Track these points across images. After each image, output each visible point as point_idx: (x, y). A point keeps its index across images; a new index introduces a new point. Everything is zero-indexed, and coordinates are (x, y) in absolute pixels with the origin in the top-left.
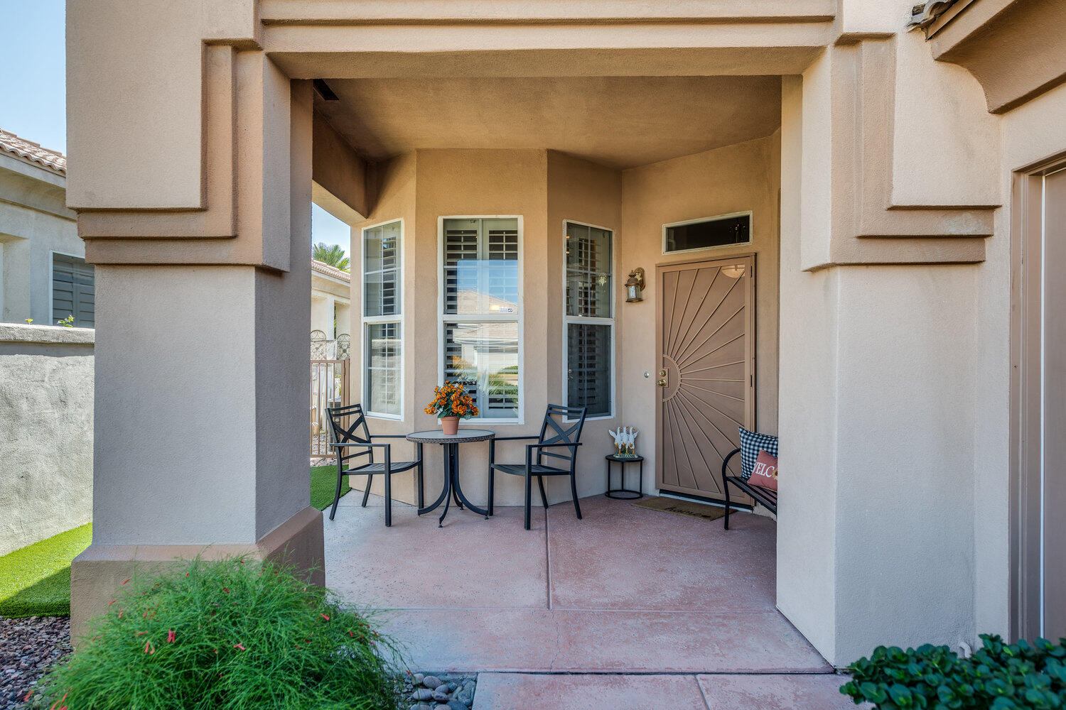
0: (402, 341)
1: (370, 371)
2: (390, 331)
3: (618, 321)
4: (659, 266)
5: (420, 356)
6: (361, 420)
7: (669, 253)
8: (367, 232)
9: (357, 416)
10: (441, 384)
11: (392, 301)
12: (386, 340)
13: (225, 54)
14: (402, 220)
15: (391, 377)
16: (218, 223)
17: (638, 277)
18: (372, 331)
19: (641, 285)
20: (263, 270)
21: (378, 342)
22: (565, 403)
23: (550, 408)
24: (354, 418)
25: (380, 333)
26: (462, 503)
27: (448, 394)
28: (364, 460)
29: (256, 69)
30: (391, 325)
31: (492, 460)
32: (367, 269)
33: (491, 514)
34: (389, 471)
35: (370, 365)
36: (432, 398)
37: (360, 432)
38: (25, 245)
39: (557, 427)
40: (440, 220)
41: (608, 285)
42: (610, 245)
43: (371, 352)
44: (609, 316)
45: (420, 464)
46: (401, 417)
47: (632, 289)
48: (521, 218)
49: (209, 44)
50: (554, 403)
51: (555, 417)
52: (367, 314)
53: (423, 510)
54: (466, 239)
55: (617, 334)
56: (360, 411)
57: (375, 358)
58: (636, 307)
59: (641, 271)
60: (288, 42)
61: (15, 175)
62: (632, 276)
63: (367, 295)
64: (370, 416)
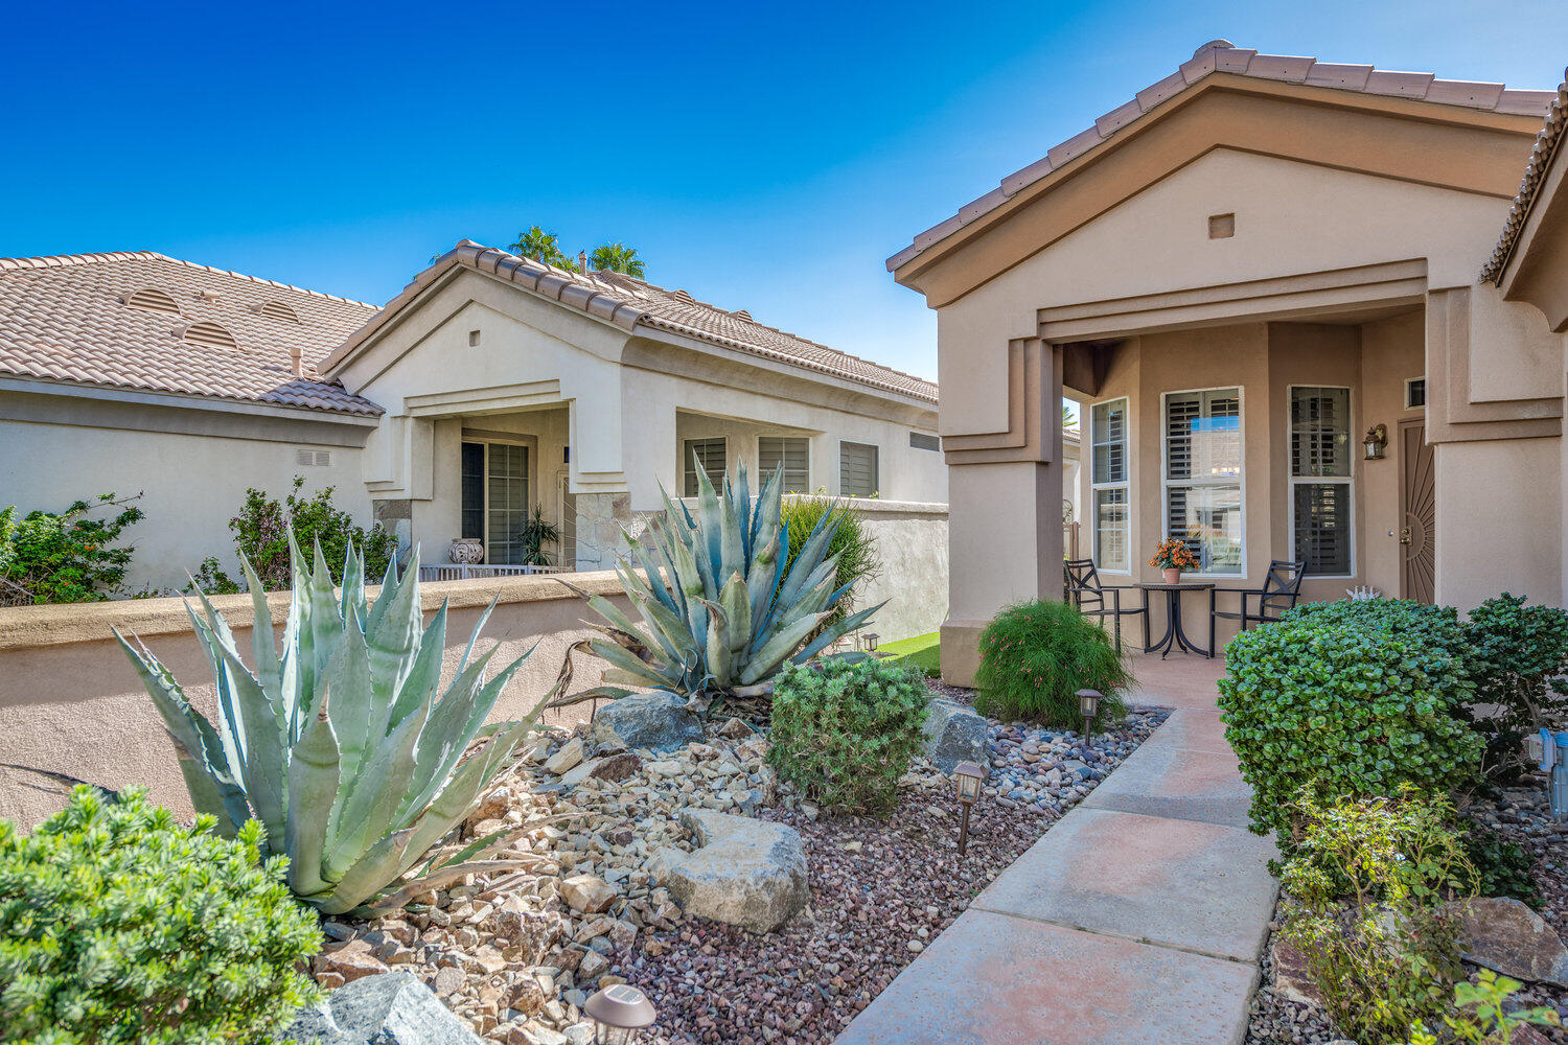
0: (1129, 505)
1: (1099, 533)
2: (1118, 496)
3: (1359, 480)
4: (1400, 423)
5: (1146, 517)
6: (1093, 572)
7: (1412, 408)
8: (1095, 408)
9: (1090, 569)
10: (1164, 541)
11: (1119, 469)
12: (1114, 505)
13: (1020, 346)
14: (1127, 397)
15: (1119, 538)
16: (1017, 439)
17: (1379, 434)
18: (1101, 497)
19: (1383, 442)
20: (1038, 463)
21: (1106, 507)
22: (1291, 558)
23: (1274, 564)
24: (1085, 571)
25: (1108, 498)
26: (1185, 646)
27: (1169, 549)
28: (1096, 606)
29: (1037, 350)
30: (1119, 491)
31: (1213, 608)
32: (1095, 441)
33: (1213, 655)
34: (1118, 613)
35: (1099, 527)
36: (1156, 553)
37: (1091, 582)
38: (826, 436)
39: (1280, 581)
40: (1163, 396)
41: (1348, 442)
42: (1348, 401)
43: (1100, 517)
44: (1349, 475)
45: (1146, 611)
46: (1128, 572)
47: (1371, 447)
48: (1241, 389)
49: (1011, 341)
50: (1279, 559)
51: (1281, 574)
52: (1096, 481)
53: (1148, 649)
54: (1189, 410)
55: (1358, 493)
56: (1092, 565)
57: (1103, 522)
58: (1378, 464)
59: (1383, 428)
60: (1059, 333)
61: (825, 386)
62: (1372, 433)
63: (1096, 458)
64: (1099, 571)
